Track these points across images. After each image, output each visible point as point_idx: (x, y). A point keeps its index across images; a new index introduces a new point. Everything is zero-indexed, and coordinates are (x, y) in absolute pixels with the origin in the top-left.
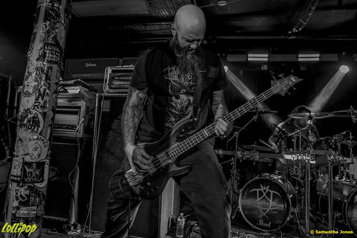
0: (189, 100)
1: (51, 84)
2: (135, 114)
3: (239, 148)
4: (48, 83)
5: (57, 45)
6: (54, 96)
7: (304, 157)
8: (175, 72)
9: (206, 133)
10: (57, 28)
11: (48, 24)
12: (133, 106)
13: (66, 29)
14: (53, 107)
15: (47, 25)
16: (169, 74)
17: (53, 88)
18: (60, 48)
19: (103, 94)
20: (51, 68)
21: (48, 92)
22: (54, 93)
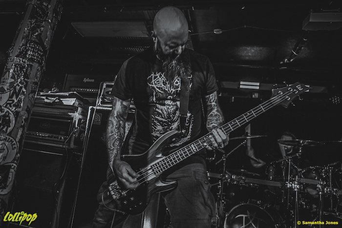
0: (176, 105)
1: (29, 83)
2: (120, 125)
3: (227, 172)
4: (26, 81)
5: (41, 43)
6: (31, 96)
7: (293, 185)
8: (160, 79)
9: (194, 148)
10: (43, 27)
11: (34, 21)
12: (118, 115)
13: (52, 29)
14: (28, 107)
15: (33, 23)
16: (153, 81)
17: (30, 87)
18: (44, 47)
19: (95, 108)
20: (31, 66)
21: (24, 90)
22: (32, 93)
